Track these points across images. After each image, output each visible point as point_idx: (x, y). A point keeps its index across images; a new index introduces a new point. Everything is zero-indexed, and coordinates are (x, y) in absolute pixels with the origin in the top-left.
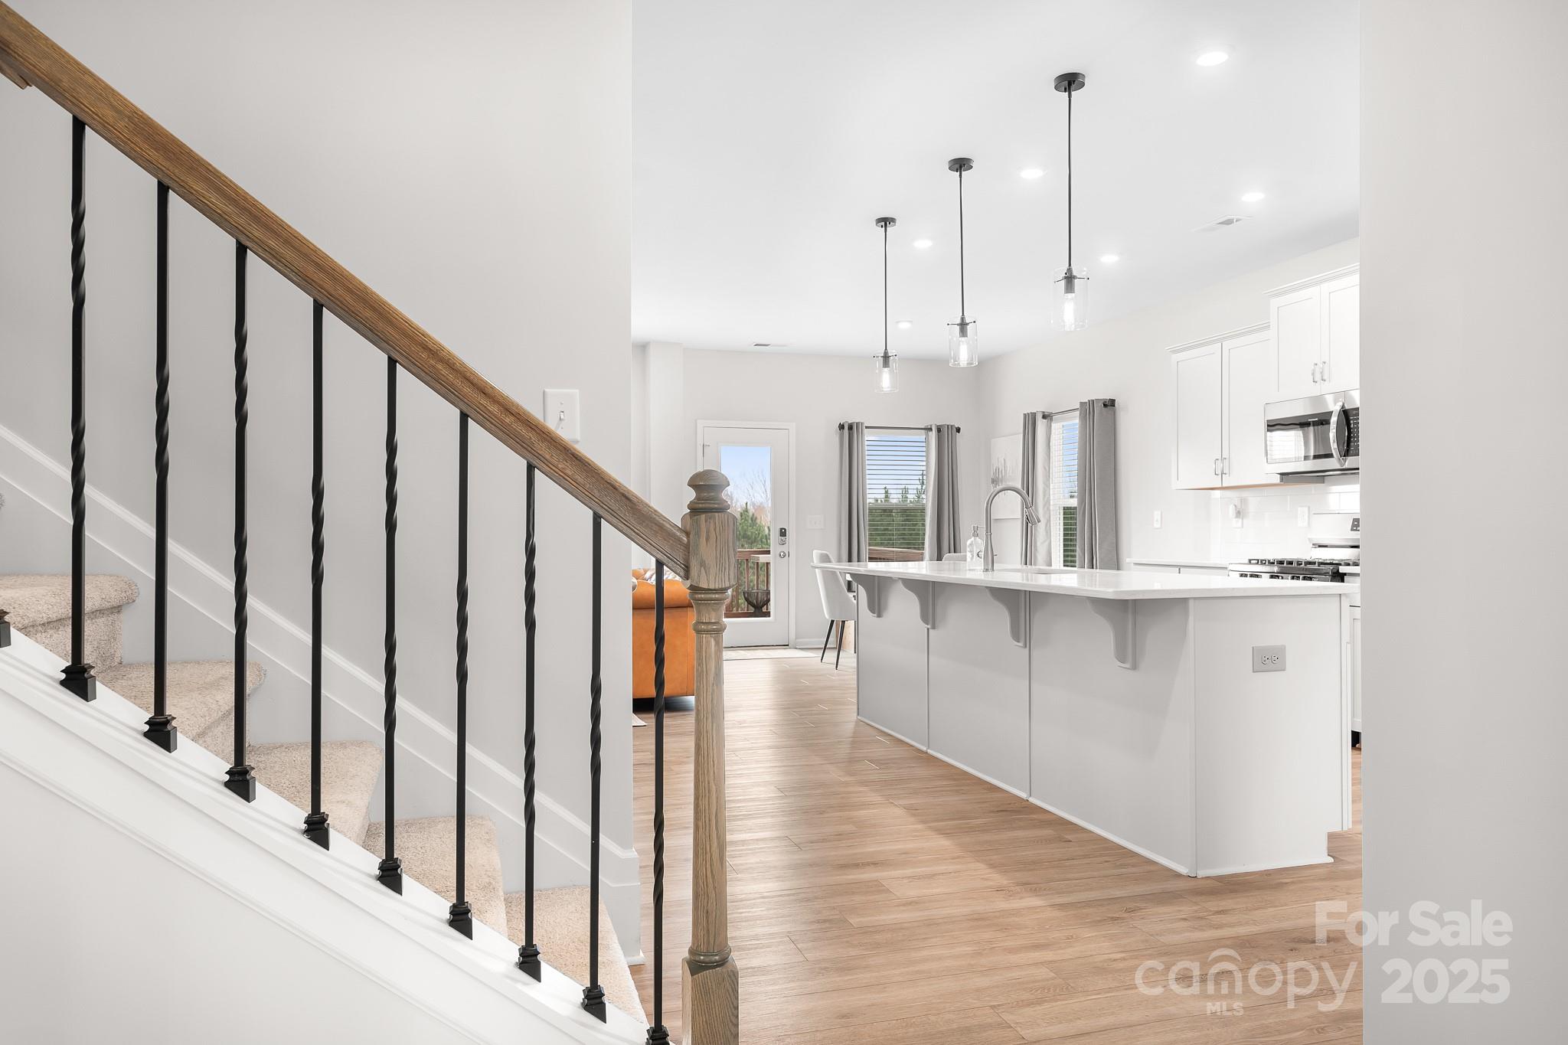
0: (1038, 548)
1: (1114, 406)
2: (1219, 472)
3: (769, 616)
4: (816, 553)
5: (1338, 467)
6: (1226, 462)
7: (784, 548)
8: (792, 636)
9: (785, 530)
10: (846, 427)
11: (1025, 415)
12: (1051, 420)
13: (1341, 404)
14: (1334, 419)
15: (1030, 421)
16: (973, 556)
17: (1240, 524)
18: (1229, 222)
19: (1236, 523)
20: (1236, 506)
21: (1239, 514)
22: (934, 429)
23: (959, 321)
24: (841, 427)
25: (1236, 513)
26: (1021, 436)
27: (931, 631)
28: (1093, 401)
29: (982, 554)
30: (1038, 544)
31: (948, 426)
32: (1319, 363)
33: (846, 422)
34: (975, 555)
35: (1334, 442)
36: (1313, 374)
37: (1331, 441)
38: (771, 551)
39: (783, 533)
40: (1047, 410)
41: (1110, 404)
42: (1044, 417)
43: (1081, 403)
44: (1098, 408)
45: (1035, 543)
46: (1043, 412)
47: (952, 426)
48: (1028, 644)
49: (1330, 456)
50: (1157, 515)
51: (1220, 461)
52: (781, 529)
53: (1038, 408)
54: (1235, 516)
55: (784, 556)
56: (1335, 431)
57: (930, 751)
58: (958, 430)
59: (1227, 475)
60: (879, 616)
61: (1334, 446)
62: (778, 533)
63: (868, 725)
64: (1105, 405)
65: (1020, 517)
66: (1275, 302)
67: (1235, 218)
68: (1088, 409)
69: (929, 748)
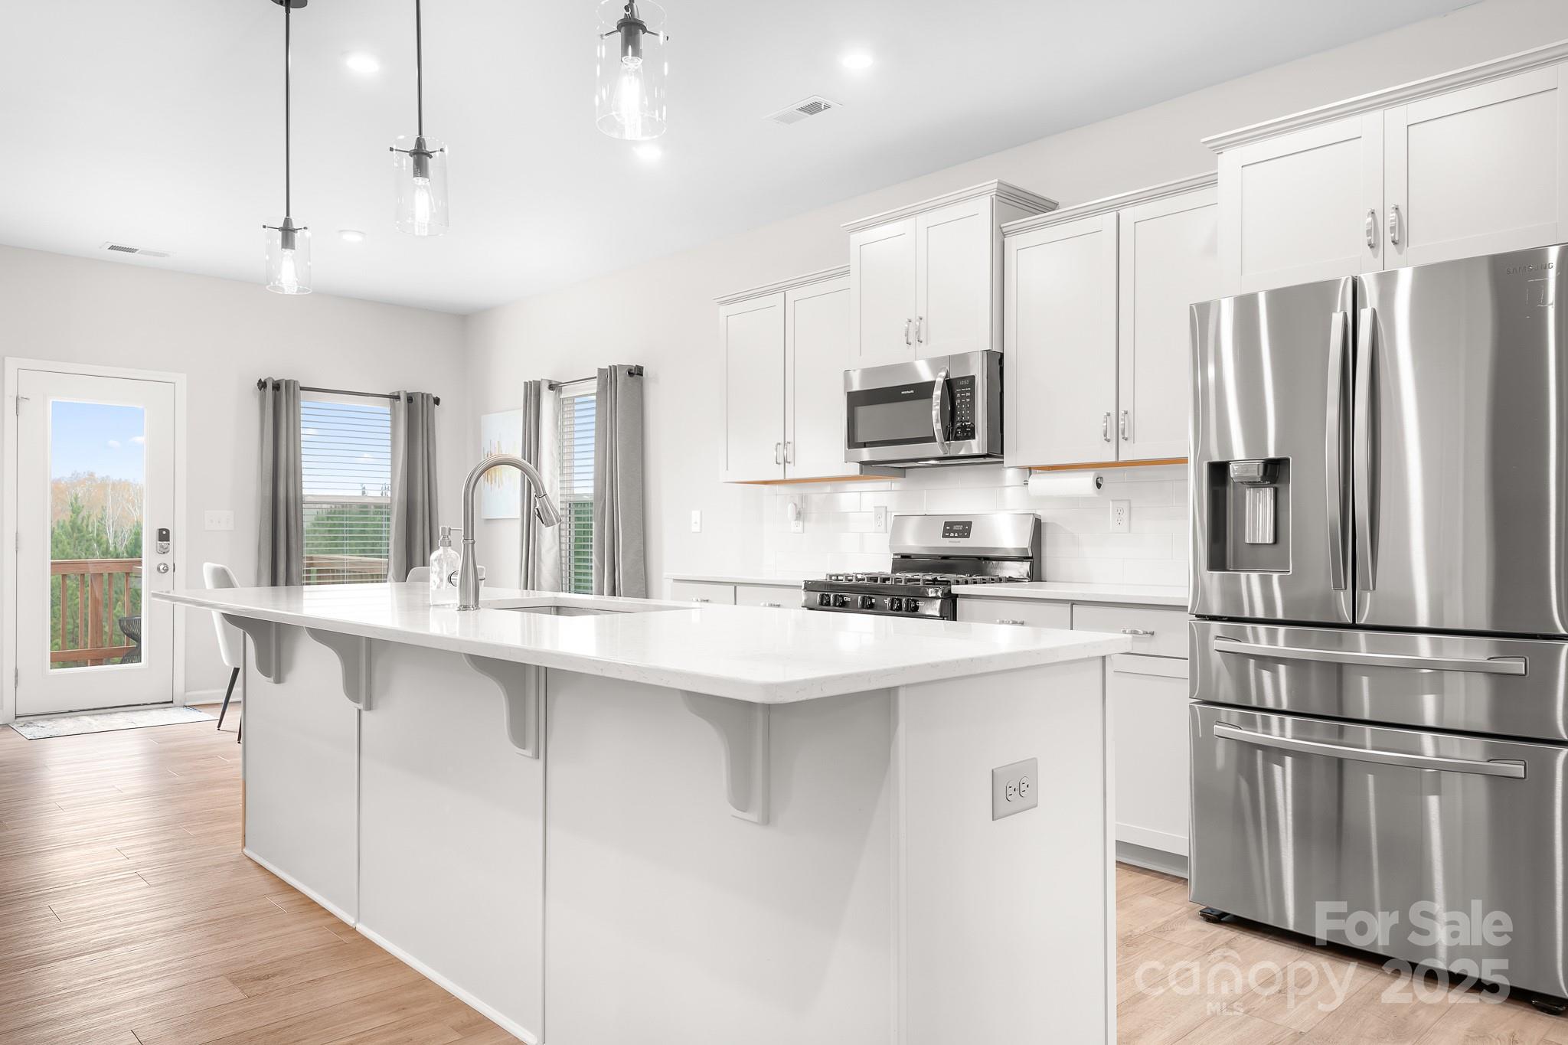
0: (542, 558)
1: (642, 375)
2: (781, 460)
3: (140, 661)
4: (208, 568)
5: (941, 454)
6: (790, 447)
7: (167, 559)
8: (179, 687)
9: (167, 531)
10: (270, 386)
11: (526, 383)
12: (560, 391)
13: (943, 374)
14: (937, 393)
15: (533, 393)
16: (441, 580)
17: (800, 529)
18: (813, 108)
19: (795, 526)
20: (795, 504)
21: (800, 515)
22: (403, 396)
23: (412, 147)
24: (262, 385)
25: (797, 514)
26: (521, 412)
27: (364, 713)
28: (615, 367)
29: (457, 579)
30: (543, 551)
31: (423, 394)
32: (913, 321)
33: (269, 378)
34: (445, 579)
35: (937, 421)
36: (907, 335)
37: (934, 421)
38: (143, 562)
39: (164, 535)
40: (556, 379)
41: (636, 372)
42: (551, 387)
43: (599, 369)
44: (622, 376)
45: (541, 550)
46: (550, 381)
47: (428, 395)
48: (541, 752)
49: (932, 439)
50: (695, 515)
51: (781, 446)
52: (161, 531)
53: (543, 374)
54: (795, 518)
55: (167, 570)
56: (938, 407)
57: (362, 928)
58: (437, 401)
59: (792, 464)
60: (279, 680)
61: (937, 427)
62: (155, 535)
63: (260, 866)
64: (631, 374)
65: (519, 516)
66: (856, 238)
67: (823, 101)
68: (608, 378)
69: (358, 920)
